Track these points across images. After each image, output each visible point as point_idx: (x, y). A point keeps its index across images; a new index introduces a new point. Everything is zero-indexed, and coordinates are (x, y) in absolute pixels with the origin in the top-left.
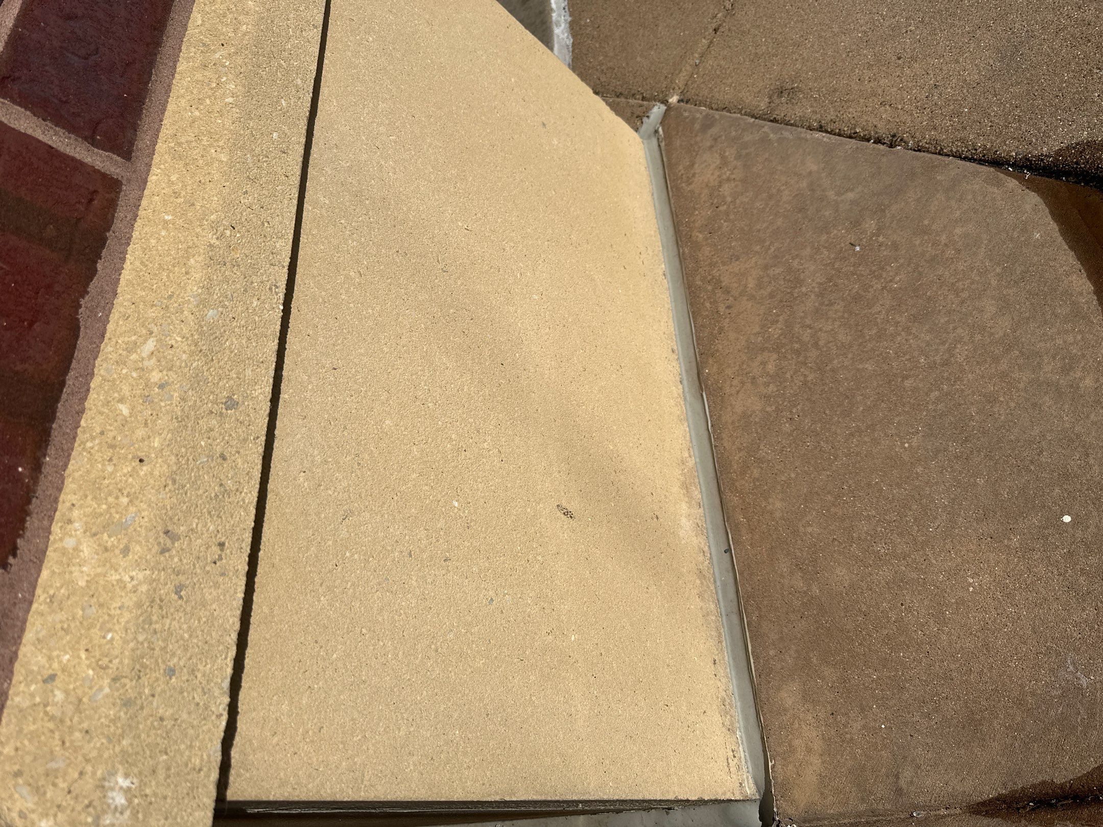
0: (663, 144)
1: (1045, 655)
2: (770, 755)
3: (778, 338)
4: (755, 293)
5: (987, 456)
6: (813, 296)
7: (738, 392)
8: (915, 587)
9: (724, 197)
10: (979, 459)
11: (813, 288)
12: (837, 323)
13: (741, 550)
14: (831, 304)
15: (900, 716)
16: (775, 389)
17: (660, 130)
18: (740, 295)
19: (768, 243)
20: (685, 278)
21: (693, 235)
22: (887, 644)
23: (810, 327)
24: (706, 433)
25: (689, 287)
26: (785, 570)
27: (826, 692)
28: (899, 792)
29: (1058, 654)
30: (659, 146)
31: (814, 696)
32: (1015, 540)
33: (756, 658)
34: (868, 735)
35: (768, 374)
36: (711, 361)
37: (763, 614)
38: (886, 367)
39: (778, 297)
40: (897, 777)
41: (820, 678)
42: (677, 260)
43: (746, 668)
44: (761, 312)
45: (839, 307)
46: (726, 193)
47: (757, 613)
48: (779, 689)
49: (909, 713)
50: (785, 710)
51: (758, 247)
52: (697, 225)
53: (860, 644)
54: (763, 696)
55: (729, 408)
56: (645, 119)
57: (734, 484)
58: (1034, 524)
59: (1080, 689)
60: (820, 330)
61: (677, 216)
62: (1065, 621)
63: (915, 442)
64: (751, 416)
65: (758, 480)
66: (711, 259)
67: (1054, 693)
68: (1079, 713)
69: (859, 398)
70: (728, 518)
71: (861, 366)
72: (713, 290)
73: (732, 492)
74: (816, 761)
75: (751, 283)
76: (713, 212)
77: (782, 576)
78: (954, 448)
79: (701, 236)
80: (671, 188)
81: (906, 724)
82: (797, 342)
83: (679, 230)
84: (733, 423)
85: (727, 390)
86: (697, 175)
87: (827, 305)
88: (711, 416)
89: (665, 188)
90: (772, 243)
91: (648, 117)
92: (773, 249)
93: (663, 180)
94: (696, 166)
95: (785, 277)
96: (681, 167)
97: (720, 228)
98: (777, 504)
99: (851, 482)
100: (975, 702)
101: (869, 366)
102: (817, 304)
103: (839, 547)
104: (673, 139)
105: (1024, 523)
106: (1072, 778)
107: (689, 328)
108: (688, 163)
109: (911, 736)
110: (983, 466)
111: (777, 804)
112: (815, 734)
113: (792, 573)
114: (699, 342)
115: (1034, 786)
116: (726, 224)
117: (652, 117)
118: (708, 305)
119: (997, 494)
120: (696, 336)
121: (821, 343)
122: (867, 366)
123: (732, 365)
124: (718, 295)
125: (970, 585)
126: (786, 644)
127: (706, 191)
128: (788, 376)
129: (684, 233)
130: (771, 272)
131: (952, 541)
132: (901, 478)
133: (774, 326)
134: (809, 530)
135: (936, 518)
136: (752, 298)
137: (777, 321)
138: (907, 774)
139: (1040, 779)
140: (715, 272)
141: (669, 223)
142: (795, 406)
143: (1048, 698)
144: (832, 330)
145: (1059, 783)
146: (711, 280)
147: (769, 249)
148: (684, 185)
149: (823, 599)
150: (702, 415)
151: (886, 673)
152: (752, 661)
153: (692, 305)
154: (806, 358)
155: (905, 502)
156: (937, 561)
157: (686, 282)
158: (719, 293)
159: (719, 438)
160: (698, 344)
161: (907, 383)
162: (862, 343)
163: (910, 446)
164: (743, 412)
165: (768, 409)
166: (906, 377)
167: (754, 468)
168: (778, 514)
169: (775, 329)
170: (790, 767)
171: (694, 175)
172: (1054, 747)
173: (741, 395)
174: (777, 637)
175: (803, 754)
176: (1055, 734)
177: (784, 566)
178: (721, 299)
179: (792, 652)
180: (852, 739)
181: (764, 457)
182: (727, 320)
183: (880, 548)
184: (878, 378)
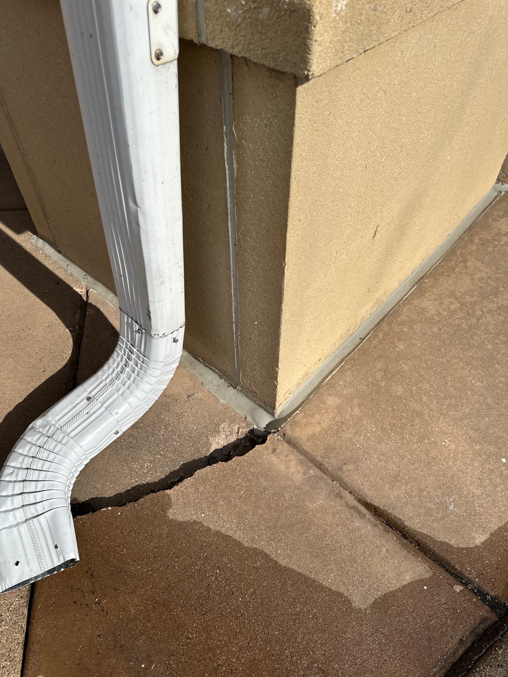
0: (498, 198)
1: (447, 487)
2: (301, 409)
3: (467, 302)
4: (475, 280)
5: (498, 415)
6: (495, 305)
7: (430, 300)
8: (423, 422)
9: (501, 241)
10: (494, 413)
11: (499, 303)
12: (494, 322)
13: (368, 344)
14: (499, 314)
15: (369, 449)
16: (446, 315)
17: (503, 193)
18: (469, 274)
19: (499, 272)
20: (454, 245)
21: (475, 237)
22: (391, 426)
23: (483, 312)
24: (400, 298)
25: (453, 250)
26: (379, 367)
27: (348, 414)
28: (340, 469)
29: (452, 491)
30: (496, 197)
31: (342, 411)
32: (478, 447)
33: (333, 378)
34: (349, 442)
35: (449, 308)
36: (432, 280)
37: (352, 369)
38: (495, 353)
39: (482, 291)
40: (345, 464)
41: (351, 408)
42: (458, 237)
43: (323, 377)
44: (470, 288)
45: (501, 318)
46: (503, 240)
47: (350, 367)
48: (330, 395)
49: (373, 452)
50: (325, 403)
51: (494, 269)
52: (480, 236)
53: (380, 415)
54: (321, 391)
55: (420, 301)
56: (500, 183)
57: (391, 323)
58: (490, 450)
59: (447, 508)
60: (486, 317)
61: (476, 224)
62: (466, 485)
63: (478, 384)
64: (426, 312)
65: (403, 332)
66: (472, 252)
67: (436, 500)
68: (438, 514)
69: (473, 351)
70: (375, 330)
71: (486, 343)
72: (460, 262)
73: (387, 325)
74: (318, 429)
75: (478, 276)
76: (491, 239)
77: (375, 367)
78: (490, 400)
79: (477, 241)
80: (485, 214)
81: (368, 453)
82: (472, 311)
83: (471, 229)
84: (416, 306)
85: (427, 295)
86: (499, 222)
87: (497, 313)
88: (409, 295)
89: (481, 212)
90: (501, 273)
91: (502, 184)
92: (499, 275)
93: (483, 209)
94: (503, 219)
95: (493, 288)
96: (496, 213)
97: (488, 247)
98: (401, 346)
99: (439, 369)
100: (403, 473)
101: (489, 346)
102: (494, 309)
103: (409, 381)
104: (504, 202)
105: (487, 446)
106: (413, 527)
107: (436, 261)
108: (500, 215)
109: (366, 459)
110: (494, 416)
111: (285, 425)
112: (327, 421)
113: (380, 370)
114: (435, 270)
115: (395, 517)
116: (491, 248)
117: (504, 186)
118: (453, 263)
119: (488, 428)
120: (436, 266)
121: (480, 321)
122: (489, 345)
123: (439, 290)
124: (460, 265)
125: (445, 442)
126: (350, 386)
127: (496, 230)
128: (456, 316)
129: (472, 232)
130: (489, 281)
131: (454, 424)
132: (459, 388)
133: (470, 297)
134: (404, 366)
135: (457, 412)
136: (473, 280)
137: (473, 297)
138: (350, 467)
139: (400, 517)
140: (469, 257)
141: (469, 223)
142: (447, 327)
143: (432, 499)
144: (490, 322)
145: (406, 524)
146: (464, 257)
147: (498, 274)
148: (491, 219)
149: (383, 389)
150: (406, 291)
151: (380, 433)
152: (330, 377)
153: (447, 256)
154: (470, 319)
155: (452, 396)
156: (441, 423)
157: (453, 246)
158: (462, 265)
159: (404, 305)
160: (434, 269)
161: (496, 366)
162: (496, 337)
163: (474, 383)
164: (424, 308)
165: (435, 317)
166: (499, 364)
167: (406, 327)
168: (397, 349)
169: (469, 298)
170: (305, 420)
171: (498, 221)
172: (417, 513)
173: (429, 302)
174: (349, 381)
175: (315, 422)
176: (422, 511)
177: (379, 365)
178: (460, 267)
179: (349, 391)
180: (341, 437)
181: (415, 328)
182: (454, 276)
183: (425, 399)
184: (488, 353)
